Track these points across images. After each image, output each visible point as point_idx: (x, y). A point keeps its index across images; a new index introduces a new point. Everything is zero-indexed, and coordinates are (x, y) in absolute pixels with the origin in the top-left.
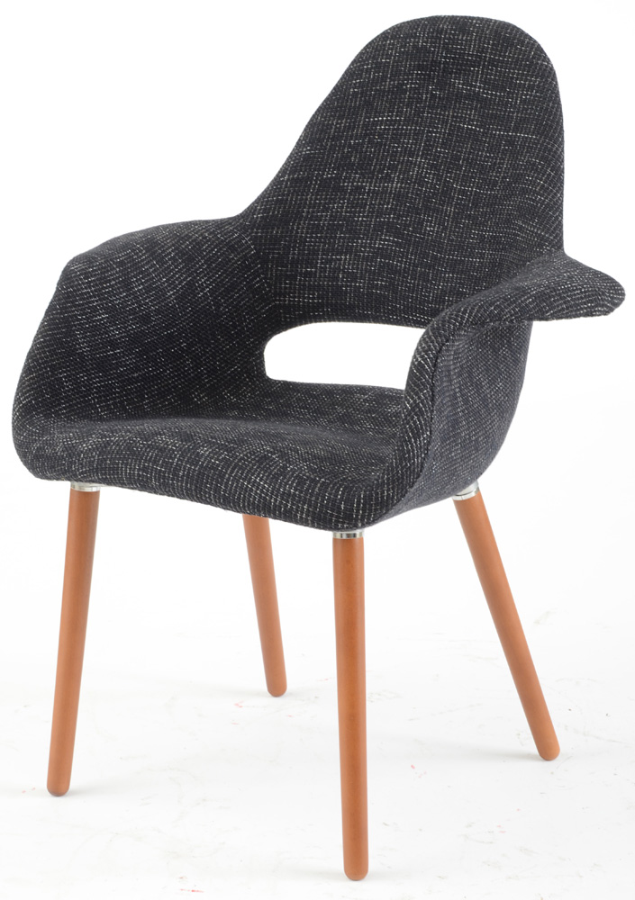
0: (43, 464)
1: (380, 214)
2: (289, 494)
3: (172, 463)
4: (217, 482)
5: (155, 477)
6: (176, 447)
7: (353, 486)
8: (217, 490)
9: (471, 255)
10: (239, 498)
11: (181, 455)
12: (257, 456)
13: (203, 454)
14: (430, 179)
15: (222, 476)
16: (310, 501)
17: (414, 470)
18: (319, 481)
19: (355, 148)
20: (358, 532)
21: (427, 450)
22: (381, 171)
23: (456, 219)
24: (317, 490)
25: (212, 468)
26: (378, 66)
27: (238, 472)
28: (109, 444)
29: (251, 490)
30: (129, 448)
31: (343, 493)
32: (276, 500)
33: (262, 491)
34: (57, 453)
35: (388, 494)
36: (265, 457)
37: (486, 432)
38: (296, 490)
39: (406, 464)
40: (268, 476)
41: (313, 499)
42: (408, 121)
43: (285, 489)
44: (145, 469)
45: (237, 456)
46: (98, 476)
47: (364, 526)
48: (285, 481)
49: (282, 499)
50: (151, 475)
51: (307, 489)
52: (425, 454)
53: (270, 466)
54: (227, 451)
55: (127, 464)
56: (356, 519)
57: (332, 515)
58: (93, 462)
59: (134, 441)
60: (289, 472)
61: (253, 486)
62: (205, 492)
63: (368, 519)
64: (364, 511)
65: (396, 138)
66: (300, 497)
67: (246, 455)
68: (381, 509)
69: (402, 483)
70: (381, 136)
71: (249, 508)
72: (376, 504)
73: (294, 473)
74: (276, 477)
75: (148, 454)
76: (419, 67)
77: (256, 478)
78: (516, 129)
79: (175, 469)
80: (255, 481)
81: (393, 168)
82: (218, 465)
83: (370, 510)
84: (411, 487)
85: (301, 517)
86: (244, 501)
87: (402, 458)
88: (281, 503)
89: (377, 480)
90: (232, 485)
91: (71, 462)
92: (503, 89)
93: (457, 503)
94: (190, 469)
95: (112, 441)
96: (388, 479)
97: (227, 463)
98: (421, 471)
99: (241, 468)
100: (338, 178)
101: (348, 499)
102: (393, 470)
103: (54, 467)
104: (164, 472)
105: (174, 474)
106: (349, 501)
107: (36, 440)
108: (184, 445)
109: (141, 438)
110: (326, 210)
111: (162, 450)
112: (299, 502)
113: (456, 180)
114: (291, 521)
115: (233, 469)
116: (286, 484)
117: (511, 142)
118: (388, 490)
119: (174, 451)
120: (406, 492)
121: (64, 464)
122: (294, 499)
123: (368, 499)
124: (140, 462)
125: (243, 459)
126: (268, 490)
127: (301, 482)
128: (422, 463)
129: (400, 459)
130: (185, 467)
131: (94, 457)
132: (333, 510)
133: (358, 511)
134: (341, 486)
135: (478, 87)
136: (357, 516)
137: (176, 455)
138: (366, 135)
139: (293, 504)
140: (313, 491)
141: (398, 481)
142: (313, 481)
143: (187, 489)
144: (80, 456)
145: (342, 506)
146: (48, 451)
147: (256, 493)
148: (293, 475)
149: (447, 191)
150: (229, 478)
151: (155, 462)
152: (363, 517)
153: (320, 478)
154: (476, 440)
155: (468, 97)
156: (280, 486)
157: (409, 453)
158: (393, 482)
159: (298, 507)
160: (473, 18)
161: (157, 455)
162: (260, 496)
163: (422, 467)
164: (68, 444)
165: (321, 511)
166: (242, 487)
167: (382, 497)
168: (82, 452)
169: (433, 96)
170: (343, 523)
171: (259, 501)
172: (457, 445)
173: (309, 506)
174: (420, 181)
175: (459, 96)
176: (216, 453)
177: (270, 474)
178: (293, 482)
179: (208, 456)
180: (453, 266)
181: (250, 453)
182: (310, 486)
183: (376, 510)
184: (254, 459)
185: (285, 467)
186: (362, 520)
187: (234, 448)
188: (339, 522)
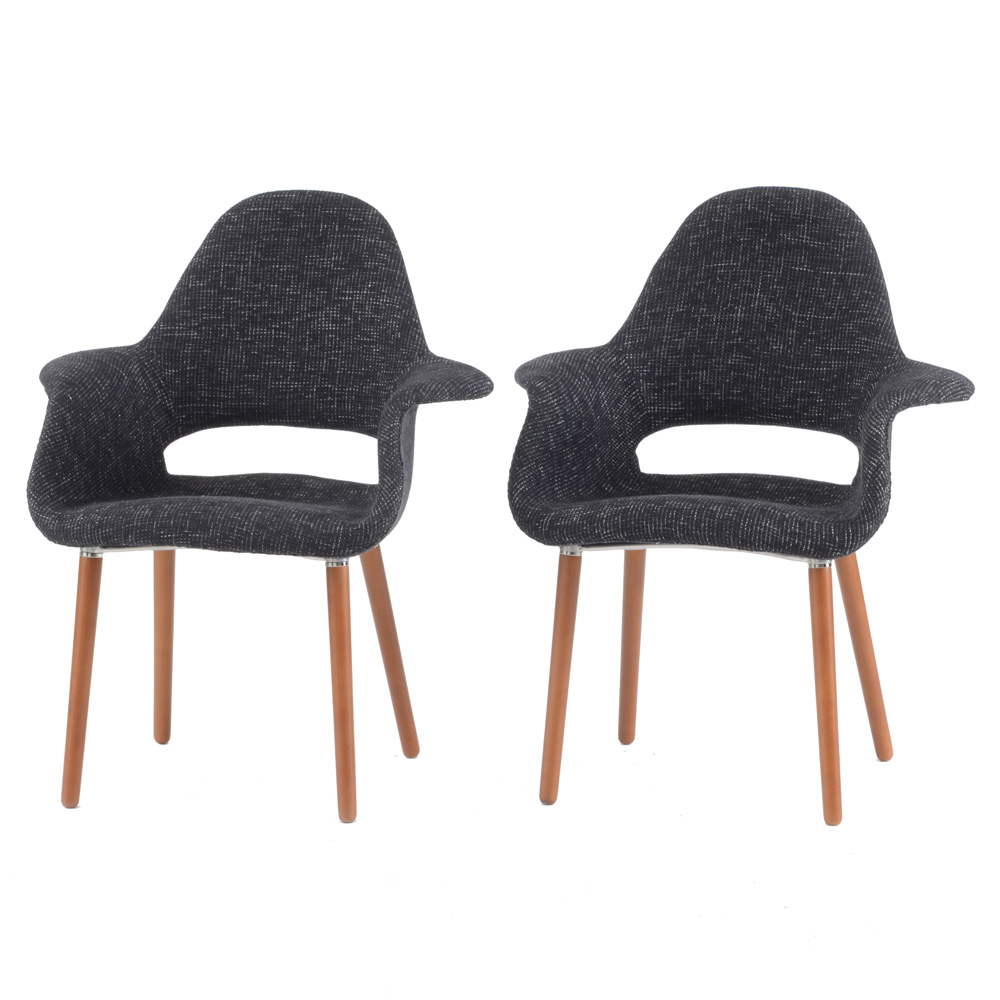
1: (729, 338)
9: (818, 365)
14: (770, 309)
19: (700, 288)
22: (725, 305)
23: (799, 339)
26: (712, 225)
42: (744, 266)
65: (734, 279)
70: (721, 277)
76: (750, 225)
78: (845, 269)
81: (736, 302)
92: (828, 240)
99: (750, 517)
100: (688, 312)
110: (681, 336)
113: (795, 309)
117: (841, 279)
135: (805, 239)
138: (708, 278)
149: (787, 317)
150: (744, 527)
155: (795, 246)
160: (793, 189)
169: (765, 247)
174: (762, 311)
175: (789, 247)
180: (802, 375)
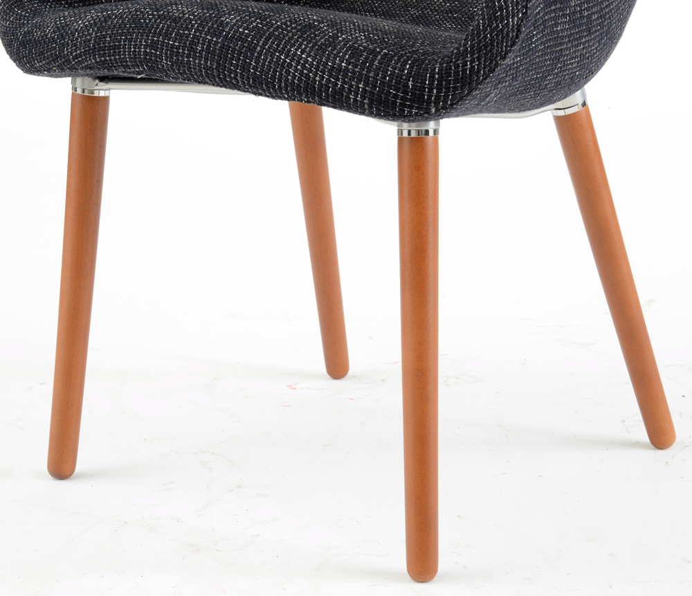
0: (30, 51)
2: (339, 69)
3: (188, 36)
4: (246, 57)
5: (166, 54)
6: (195, 16)
7: (426, 59)
8: (245, 68)
10: (274, 77)
11: (200, 25)
12: (300, 25)
13: (228, 23)
15: (253, 50)
16: (367, 77)
17: (508, 35)
18: (380, 52)
20: (431, 125)
21: (526, 7)
24: (376, 63)
25: (240, 39)
27: (273, 43)
28: (110, 18)
29: (290, 65)
30: (135, 20)
31: (411, 67)
32: (322, 77)
33: (304, 67)
34: (47, 35)
35: (472, 67)
36: (310, 26)
37: (602, 9)
38: (348, 63)
39: (498, 25)
40: (313, 47)
41: (371, 74)
43: (334, 63)
44: (153, 45)
45: (273, 24)
46: (95, 59)
47: (439, 115)
48: (335, 52)
49: (330, 75)
50: (161, 52)
51: (364, 63)
52: (523, 14)
53: (316, 36)
54: (260, 18)
55: (130, 40)
56: (429, 103)
57: (396, 96)
58: (89, 41)
59: (142, 12)
60: (340, 42)
61: (292, 60)
62: (230, 71)
63: (445, 102)
64: (439, 91)
66: (354, 72)
67: (285, 24)
68: (462, 87)
69: (491, 51)
71: (286, 90)
72: (456, 81)
73: (348, 42)
74: (322, 48)
75: (158, 26)
77: (297, 50)
79: (192, 43)
80: (295, 54)
82: (247, 36)
83: (448, 89)
84: (504, 58)
85: (355, 100)
86: (280, 81)
87: (492, 18)
88: (329, 81)
89: (458, 49)
90: (265, 60)
91: (63, 45)
93: (558, 120)
94: (210, 42)
95: (114, 14)
96: (472, 46)
97: (259, 33)
98: (517, 37)
99: (277, 38)
101: (418, 74)
102: (479, 34)
103: (43, 54)
104: (178, 48)
105: (191, 49)
106: (419, 77)
107: (24, 24)
108: (205, 13)
109: (151, 9)
111: (175, 20)
112: (352, 79)
114: (341, 107)
115: (267, 40)
116: (336, 56)
118: (472, 62)
119: (191, 20)
120: (496, 65)
121: (55, 48)
122: (345, 76)
123: (445, 73)
124: (148, 36)
125: (281, 27)
126: (311, 65)
127: (356, 53)
128: (519, 26)
129: (490, 19)
130: (204, 39)
131: (90, 35)
132: (397, 89)
133: (431, 90)
134: (408, 58)
136: (429, 97)
137: (193, 26)
139: (344, 82)
140: (372, 64)
141: (486, 47)
142: (373, 52)
143: (206, 68)
144: (73, 35)
145: (410, 83)
146: (38, 34)
147: (296, 70)
148: (345, 45)
150: (261, 52)
151: (167, 36)
152: (438, 98)
153: (382, 49)
154: (589, 16)
156: (328, 60)
157: (501, 9)
158: (480, 50)
159: (352, 86)
161: (169, 27)
162: (301, 73)
163: (519, 31)
164: (61, 23)
165: (381, 91)
166: (277, 63)
167: (464, 71)
168: (76, 30)
170: (411, 107)
171: (300, 79)
172: (564, 16)
173: (366, 84)
176: (246, 21)
177: (315, 44)
178: (345, 54)
179: (235, 25)
181: (290, 21)
182: (367, 58)
183: (455, 88)
184: (295, 28)
185: (335, 37)
186: (437, 103)
187: (270, 16)
188: (405, 106)
